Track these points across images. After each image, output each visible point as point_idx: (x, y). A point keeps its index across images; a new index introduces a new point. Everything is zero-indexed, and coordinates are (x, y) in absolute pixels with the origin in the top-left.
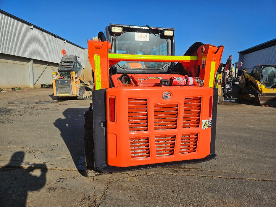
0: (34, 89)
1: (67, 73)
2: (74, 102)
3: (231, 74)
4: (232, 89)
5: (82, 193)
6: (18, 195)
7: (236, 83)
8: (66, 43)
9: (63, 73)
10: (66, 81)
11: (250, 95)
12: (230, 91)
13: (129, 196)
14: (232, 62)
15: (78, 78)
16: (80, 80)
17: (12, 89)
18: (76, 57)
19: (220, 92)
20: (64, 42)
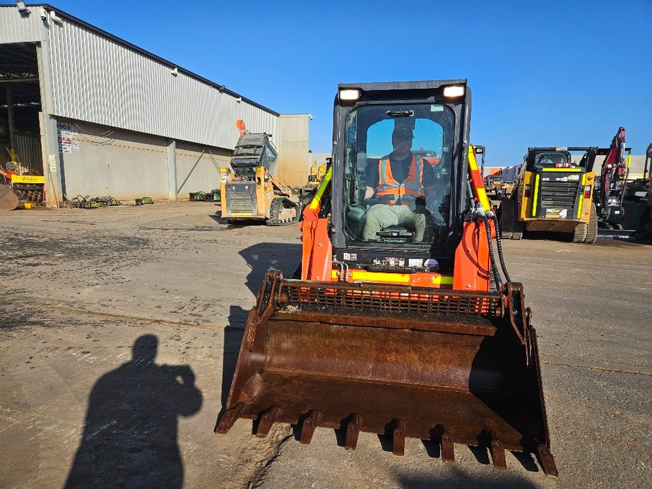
0: (178, 202)
1: (248, 169)
2: (261, 229)
3: (620, 174)
4: (623, 209)
7: (638, 194)
8: (242, 102)
9: (241, 169)
10: (247, 187)
12: (617, 212)
14: (624, 145)
15: (270, 180)
16: (273, 184)
17: (139, 202)
18: (267, 136)
19: (587, 214)
20: (239, 102)
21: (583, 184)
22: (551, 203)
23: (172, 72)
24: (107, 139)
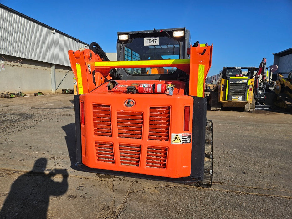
0: (55, 95)
3: (264, 79)
4: (265, 96)
5: (101, 203)
6: (39, 201)
7: (270, 88)
11: (286, 102)
12: (262, 97)
13: (150, 208)
14: (266, 66)
17: (35, 94)
19: (251, 99)
20: (86, 47)
21: (249, 84)
22: (234, 93)
23: (52, 32)
24: (19, 64)
